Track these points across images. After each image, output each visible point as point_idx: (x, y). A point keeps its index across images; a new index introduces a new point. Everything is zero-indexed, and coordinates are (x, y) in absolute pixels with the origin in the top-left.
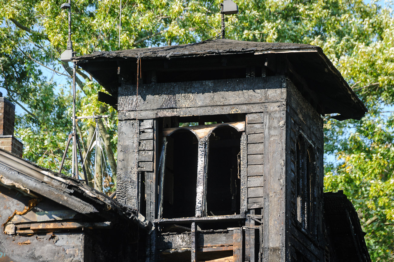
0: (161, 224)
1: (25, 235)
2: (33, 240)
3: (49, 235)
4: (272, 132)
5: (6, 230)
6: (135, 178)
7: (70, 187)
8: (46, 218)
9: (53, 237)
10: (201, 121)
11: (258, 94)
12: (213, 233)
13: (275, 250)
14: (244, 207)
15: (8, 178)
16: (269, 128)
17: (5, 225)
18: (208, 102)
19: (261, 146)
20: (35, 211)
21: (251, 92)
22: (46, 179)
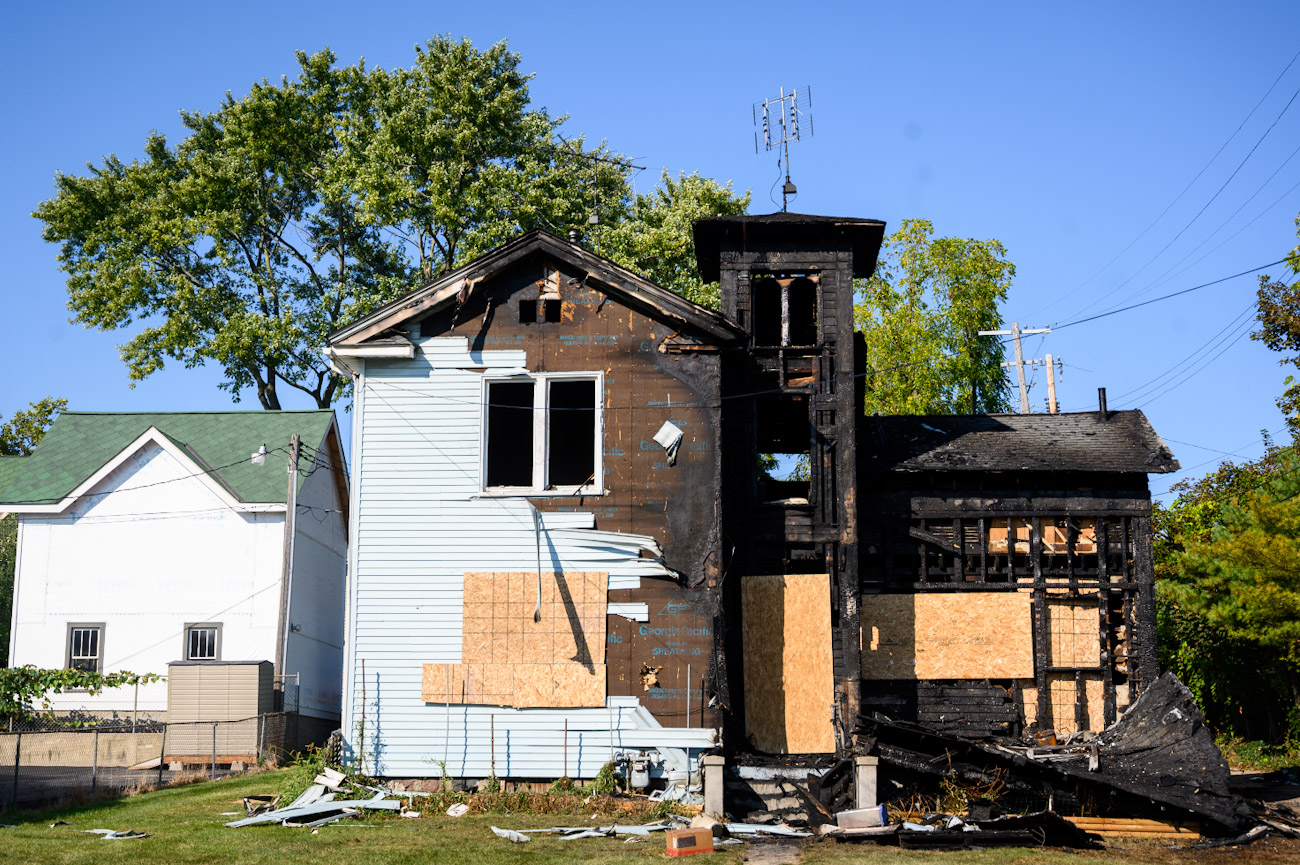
0: (756, 350)
1: (675, 354)
2: (682, 358)
3: (693, 355)
4: (843, 285)
5: (660, 349)
6: (735, 314)
7: (716, 319)
8: (690, 342)
9: (697, 356)
10: (788, 273)
11: (831, 255)
12: (795, 359)
13: (846, 374)
14: (820, 339)
15: (667, 310)
16: (840, 281)
17: (659, 345)
18: (791, 259)
19: (834, 295)
20: (682, 336)
21: (825, 253)
22: (697, 312)
